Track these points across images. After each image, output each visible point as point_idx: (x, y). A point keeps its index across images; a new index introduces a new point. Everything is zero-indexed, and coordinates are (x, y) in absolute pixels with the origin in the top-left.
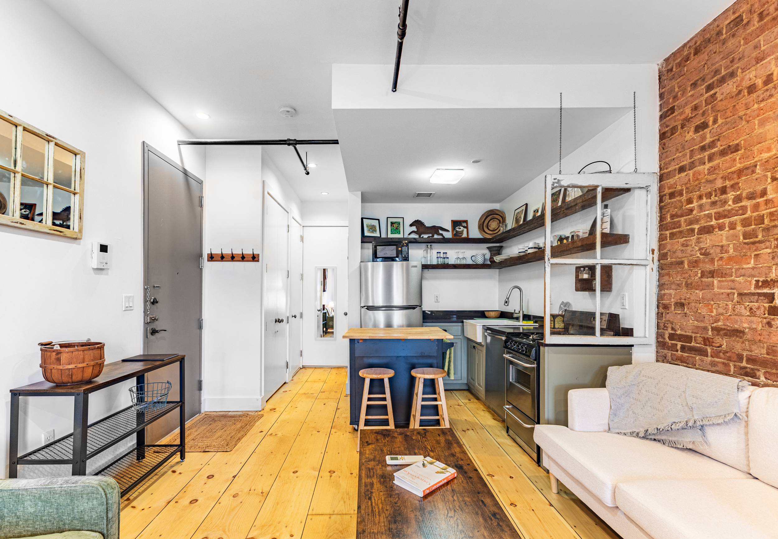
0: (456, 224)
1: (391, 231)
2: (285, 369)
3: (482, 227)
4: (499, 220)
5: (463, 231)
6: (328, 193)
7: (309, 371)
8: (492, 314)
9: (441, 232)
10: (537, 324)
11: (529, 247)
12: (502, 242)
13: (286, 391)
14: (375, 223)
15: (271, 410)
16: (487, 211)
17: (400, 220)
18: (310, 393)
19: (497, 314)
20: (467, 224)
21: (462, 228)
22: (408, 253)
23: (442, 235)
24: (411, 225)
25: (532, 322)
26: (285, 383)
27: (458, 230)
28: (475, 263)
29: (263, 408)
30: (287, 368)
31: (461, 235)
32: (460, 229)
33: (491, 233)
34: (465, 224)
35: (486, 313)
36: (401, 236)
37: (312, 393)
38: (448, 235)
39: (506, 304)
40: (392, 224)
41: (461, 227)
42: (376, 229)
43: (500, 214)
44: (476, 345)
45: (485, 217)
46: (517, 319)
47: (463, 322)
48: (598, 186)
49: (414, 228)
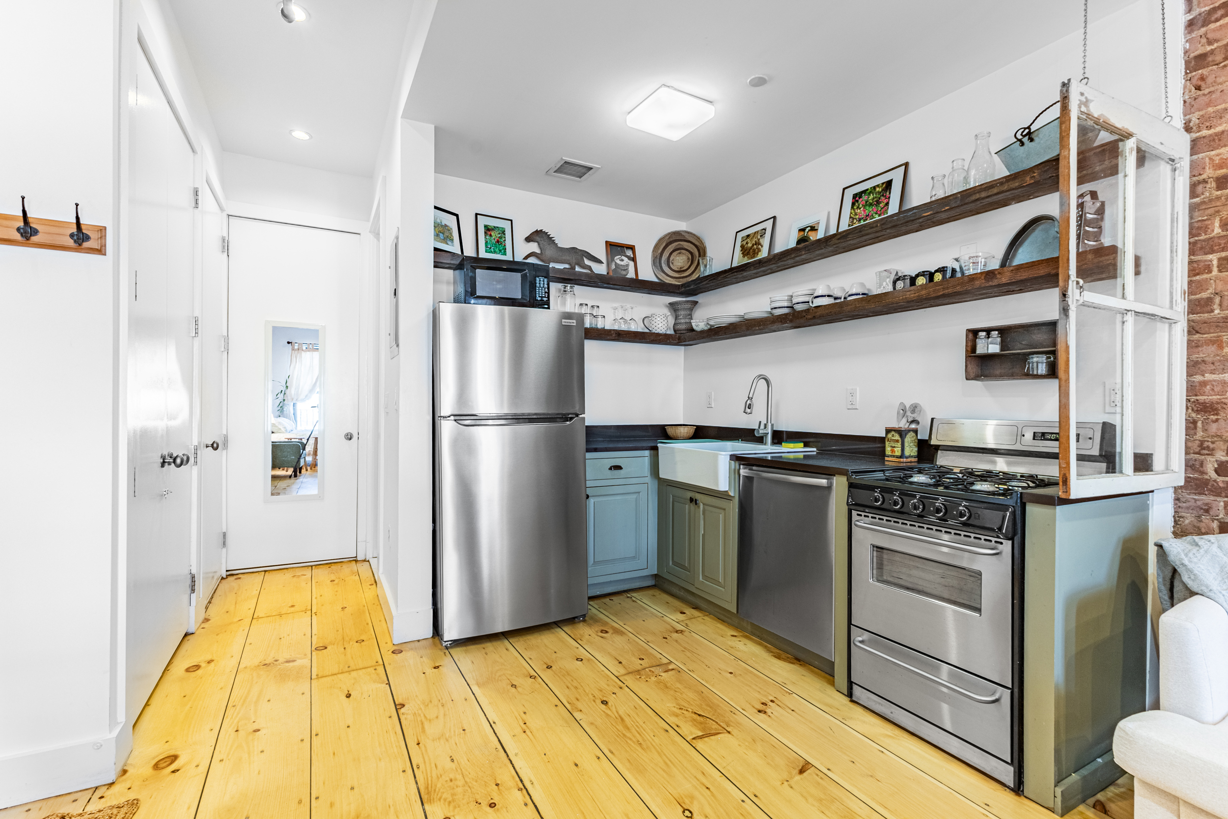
0: (614, 248)
1: (487, 247)
2: (186, 597)
3: (657, 260)
4: (691, 253)
5: (627, 265)
6: (311, 137)
7: (252, 583)
8: (683, 431)
9: (587, 262)
10: (815, 449)
11: (816, 295)
12: (696, 295)
13: (198, 667)
14: (451, 221)
15: (156, 767)
16: (669, 233)
17: (506, 225)
18: (281, 660)
19: (692, 430)
20: (634, 253)
21: (626, 259)
22: (548, 293)
23: (590, 268)
24: (528, 239)
25: (802, 445)
26: (186, 635)
27: (618, 262)
28: (647, 331)
29: (119, 768)
30: (193, 591)
31: (624, 273)
32: (622, 260)
33: (676, 275)
34: (629, 253)
35: (670, 431)
36: (509, 257)
37: (288, 657)
38: (600, 269)
39: (748, 411)
40: (488, 229)
41: (623, 258)
42: (451, 234)
43: (694, 241)
44: (698, 496)
45: (664, 244)
46: (760, 440)
47: (655, 449)
48: (1129, 135)
49: (534, 247)
